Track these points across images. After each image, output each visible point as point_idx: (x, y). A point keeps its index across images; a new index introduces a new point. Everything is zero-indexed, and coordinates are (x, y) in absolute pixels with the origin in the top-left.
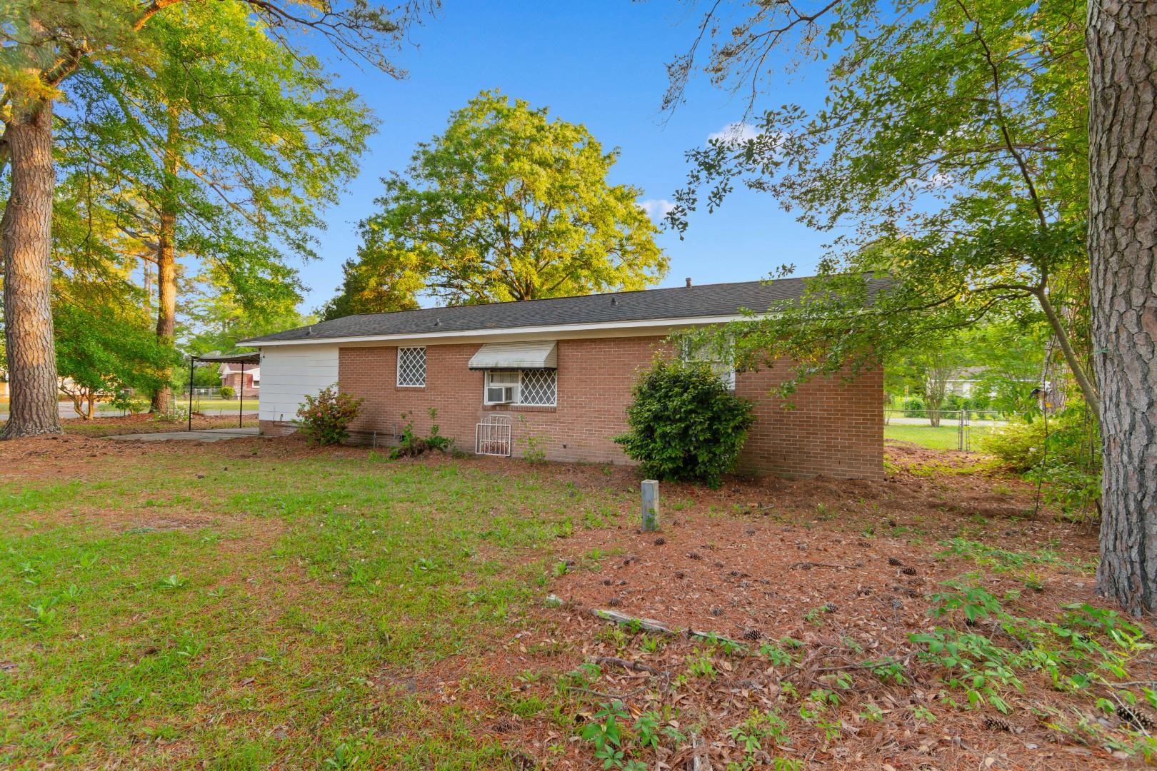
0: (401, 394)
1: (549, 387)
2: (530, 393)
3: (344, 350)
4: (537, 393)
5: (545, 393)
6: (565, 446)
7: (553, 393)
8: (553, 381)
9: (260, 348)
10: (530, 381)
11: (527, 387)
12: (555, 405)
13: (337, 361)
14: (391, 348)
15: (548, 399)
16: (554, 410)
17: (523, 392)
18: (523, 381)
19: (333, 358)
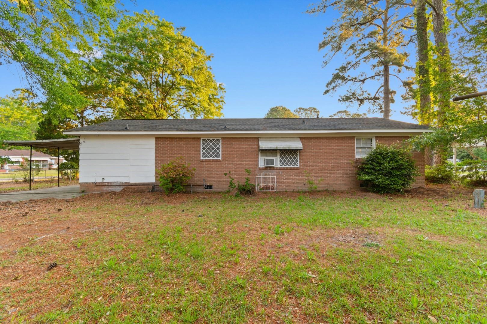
0: (204, 163)
1: (295, 158)
2: (285, 161)
3: (158, 139)
4: (289, 161)
5: (293, 161)
6: (304, 184)
7: (297, 161)
8: (297, 155)
9: (79, 136)
10: (285, 155)
11: (283, 158)
12: (299, 166)
13: (154, 145)
14: (197, 139)
15: (295, 164)
16: (298, 169)
17: (281, 161)
18: (281, 156)
19: (151, 144)
